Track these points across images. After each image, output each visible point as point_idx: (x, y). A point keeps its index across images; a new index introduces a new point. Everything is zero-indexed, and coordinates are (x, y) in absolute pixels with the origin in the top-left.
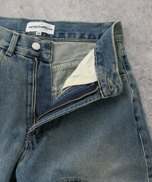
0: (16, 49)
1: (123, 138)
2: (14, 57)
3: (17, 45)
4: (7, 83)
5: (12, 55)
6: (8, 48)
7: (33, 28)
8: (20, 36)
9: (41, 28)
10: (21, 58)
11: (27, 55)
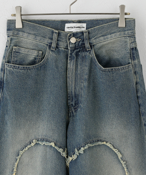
0: (57, 44)
1: (129, 112)
2: (57, 51)
3: (58, 40)
4: (54, 71)
5: (55, 49)
6: (52, 44)
7: (70, 28)
8: (59, 33)
9: (76, 28)
10: (62, 50)
11: (66, 47)
